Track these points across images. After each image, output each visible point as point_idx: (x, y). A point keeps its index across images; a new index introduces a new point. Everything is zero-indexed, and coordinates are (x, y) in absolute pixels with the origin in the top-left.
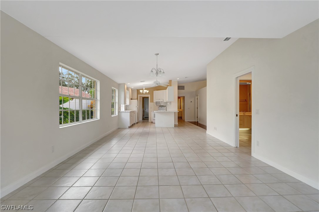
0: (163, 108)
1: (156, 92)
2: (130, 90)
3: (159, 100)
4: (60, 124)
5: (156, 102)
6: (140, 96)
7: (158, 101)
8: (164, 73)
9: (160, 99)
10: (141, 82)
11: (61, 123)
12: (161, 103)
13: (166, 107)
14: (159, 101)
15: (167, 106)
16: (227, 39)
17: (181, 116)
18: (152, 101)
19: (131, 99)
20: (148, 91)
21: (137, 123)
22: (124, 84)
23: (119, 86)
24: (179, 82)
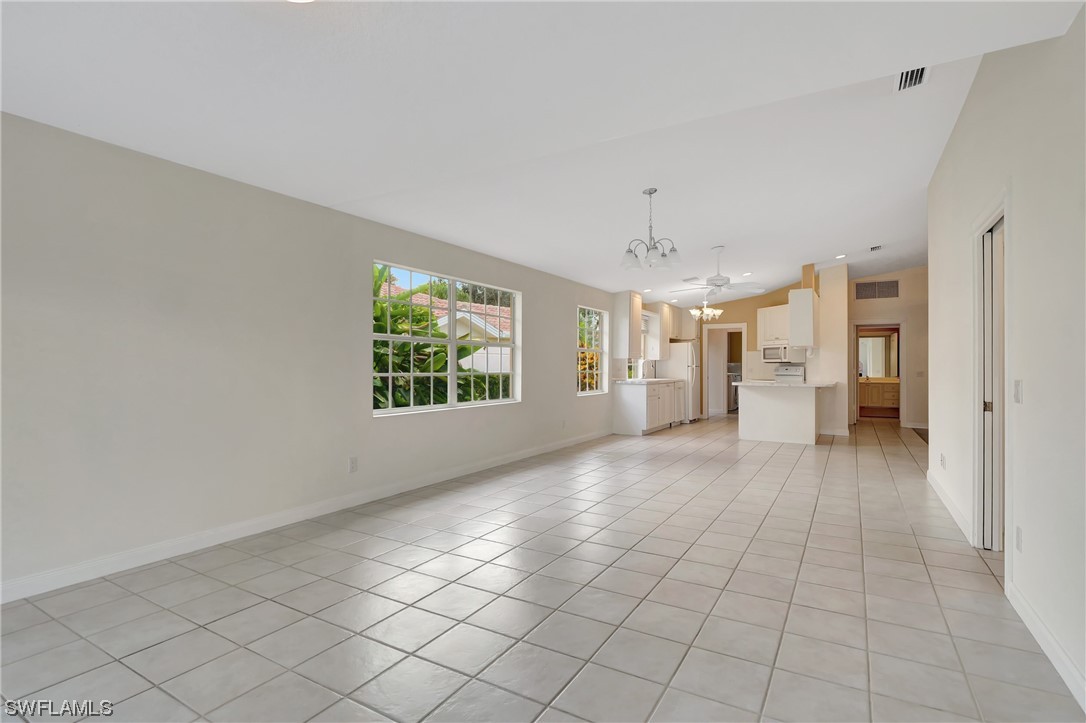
0: (792, 371)
1: (765, 315)
2: (666, 309)
3: (777, 342)
4: (374, 408)
5: (764, 349)
6: (709, 330)
7: (770, 344)
8: (673, 250)
9: (777, 339)
10: (684, 281)
11: (377, 405)
12: (781, 352)
13: (802, 368)
14: (776, 344)
15: (808, 366)
16: (915, 77)
17: (895, 406)
18: (753, 347)
19: (672, 341)
20: (718, 312)
21: (693, 422)
22: (630, 294)
23: (613, 301)
24: (851, 271)
